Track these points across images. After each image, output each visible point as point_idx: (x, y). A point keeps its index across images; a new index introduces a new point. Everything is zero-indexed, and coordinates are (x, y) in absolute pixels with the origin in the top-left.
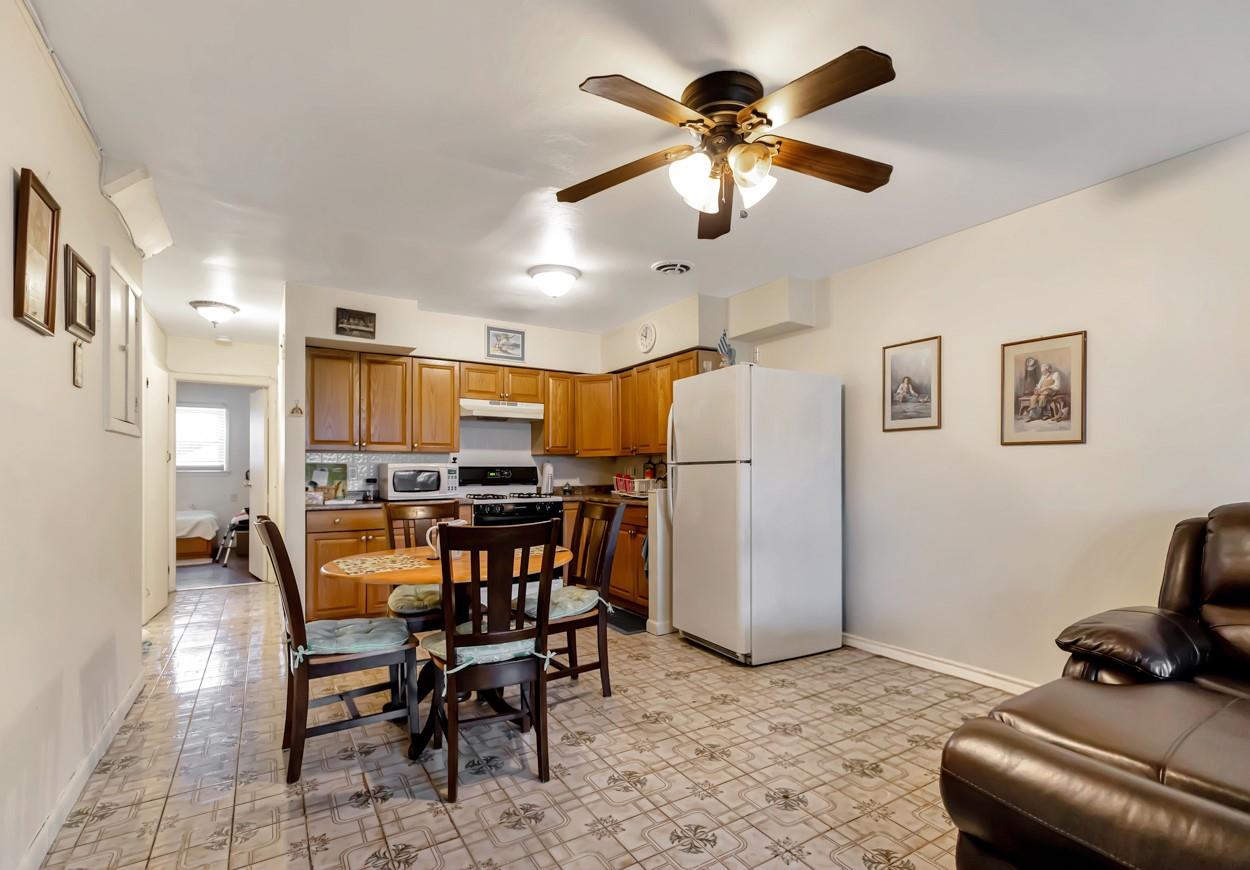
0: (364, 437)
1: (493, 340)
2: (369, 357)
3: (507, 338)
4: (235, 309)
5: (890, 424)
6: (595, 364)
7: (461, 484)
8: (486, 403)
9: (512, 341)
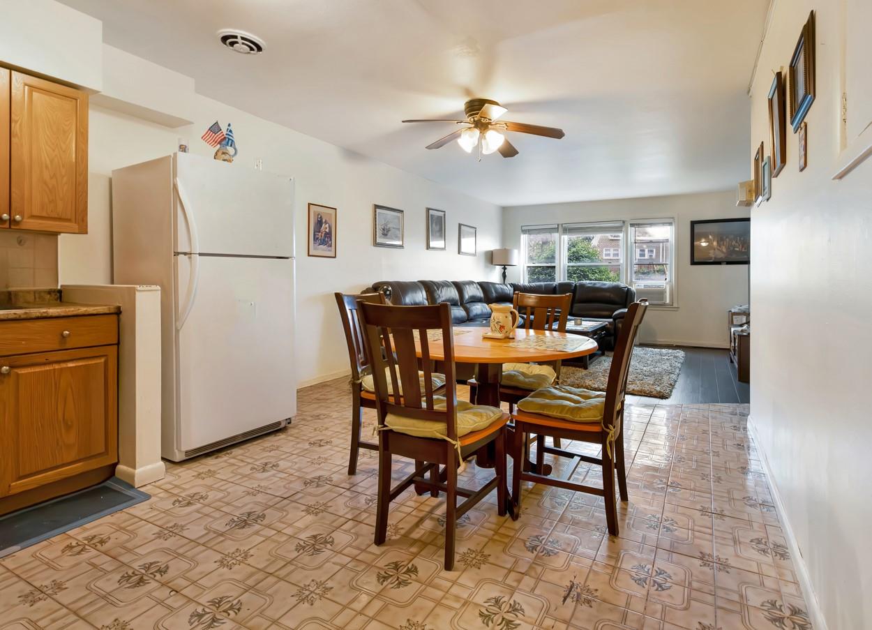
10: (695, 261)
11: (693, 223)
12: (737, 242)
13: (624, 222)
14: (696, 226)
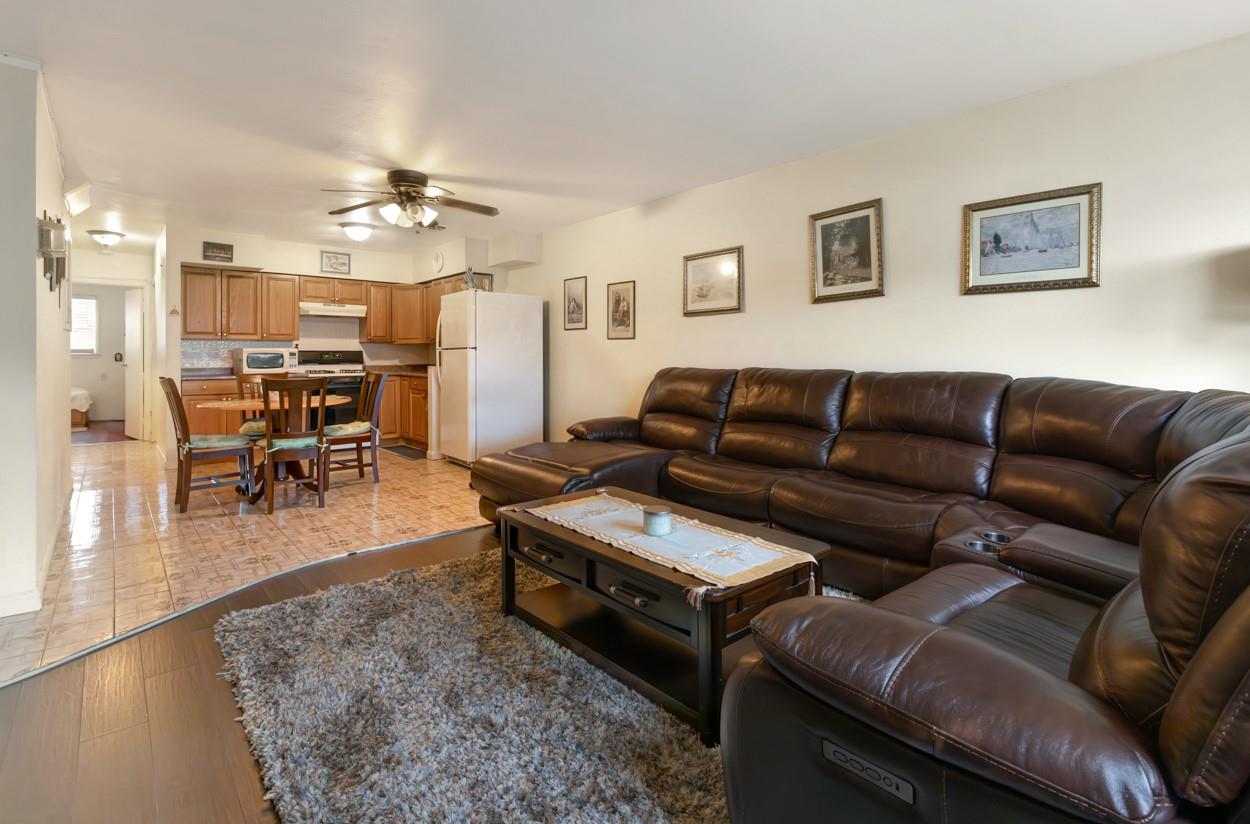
0: (224, 329)
1: (325, 260)
2: (229, 273)
3: (337, 258)
4: (122, 235)
5: (569, 326)
6: (409, 278)
7: (300, 363)
8: (320, 305)
9: (341, 261)
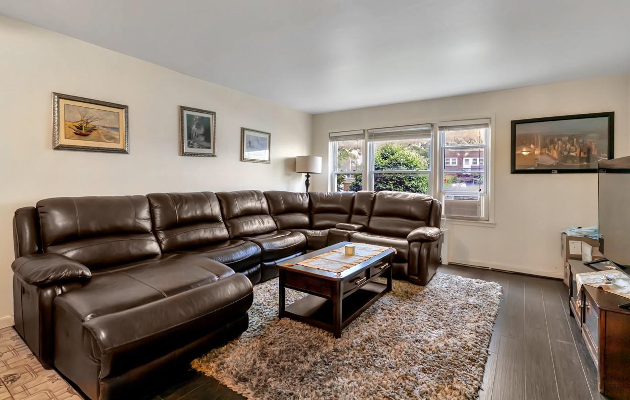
10: (517, 168)
11: (515, 124)
12: (573, 145)
13: (432, 125)
14: (517, 126)
